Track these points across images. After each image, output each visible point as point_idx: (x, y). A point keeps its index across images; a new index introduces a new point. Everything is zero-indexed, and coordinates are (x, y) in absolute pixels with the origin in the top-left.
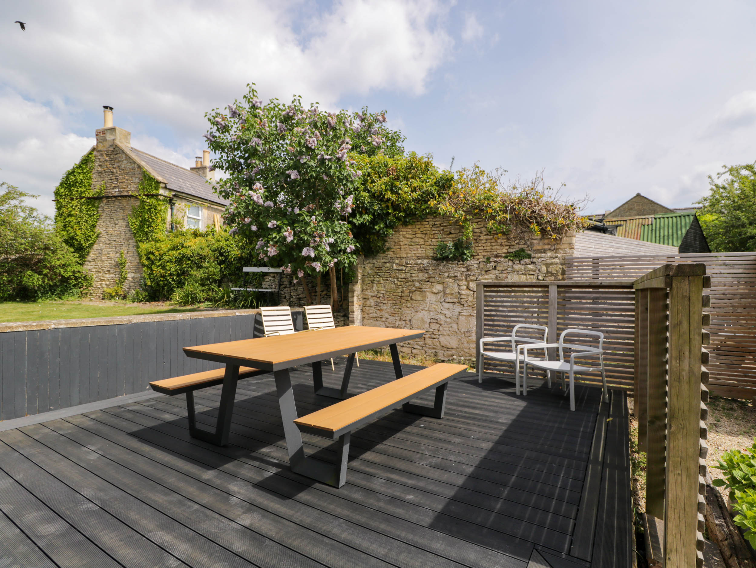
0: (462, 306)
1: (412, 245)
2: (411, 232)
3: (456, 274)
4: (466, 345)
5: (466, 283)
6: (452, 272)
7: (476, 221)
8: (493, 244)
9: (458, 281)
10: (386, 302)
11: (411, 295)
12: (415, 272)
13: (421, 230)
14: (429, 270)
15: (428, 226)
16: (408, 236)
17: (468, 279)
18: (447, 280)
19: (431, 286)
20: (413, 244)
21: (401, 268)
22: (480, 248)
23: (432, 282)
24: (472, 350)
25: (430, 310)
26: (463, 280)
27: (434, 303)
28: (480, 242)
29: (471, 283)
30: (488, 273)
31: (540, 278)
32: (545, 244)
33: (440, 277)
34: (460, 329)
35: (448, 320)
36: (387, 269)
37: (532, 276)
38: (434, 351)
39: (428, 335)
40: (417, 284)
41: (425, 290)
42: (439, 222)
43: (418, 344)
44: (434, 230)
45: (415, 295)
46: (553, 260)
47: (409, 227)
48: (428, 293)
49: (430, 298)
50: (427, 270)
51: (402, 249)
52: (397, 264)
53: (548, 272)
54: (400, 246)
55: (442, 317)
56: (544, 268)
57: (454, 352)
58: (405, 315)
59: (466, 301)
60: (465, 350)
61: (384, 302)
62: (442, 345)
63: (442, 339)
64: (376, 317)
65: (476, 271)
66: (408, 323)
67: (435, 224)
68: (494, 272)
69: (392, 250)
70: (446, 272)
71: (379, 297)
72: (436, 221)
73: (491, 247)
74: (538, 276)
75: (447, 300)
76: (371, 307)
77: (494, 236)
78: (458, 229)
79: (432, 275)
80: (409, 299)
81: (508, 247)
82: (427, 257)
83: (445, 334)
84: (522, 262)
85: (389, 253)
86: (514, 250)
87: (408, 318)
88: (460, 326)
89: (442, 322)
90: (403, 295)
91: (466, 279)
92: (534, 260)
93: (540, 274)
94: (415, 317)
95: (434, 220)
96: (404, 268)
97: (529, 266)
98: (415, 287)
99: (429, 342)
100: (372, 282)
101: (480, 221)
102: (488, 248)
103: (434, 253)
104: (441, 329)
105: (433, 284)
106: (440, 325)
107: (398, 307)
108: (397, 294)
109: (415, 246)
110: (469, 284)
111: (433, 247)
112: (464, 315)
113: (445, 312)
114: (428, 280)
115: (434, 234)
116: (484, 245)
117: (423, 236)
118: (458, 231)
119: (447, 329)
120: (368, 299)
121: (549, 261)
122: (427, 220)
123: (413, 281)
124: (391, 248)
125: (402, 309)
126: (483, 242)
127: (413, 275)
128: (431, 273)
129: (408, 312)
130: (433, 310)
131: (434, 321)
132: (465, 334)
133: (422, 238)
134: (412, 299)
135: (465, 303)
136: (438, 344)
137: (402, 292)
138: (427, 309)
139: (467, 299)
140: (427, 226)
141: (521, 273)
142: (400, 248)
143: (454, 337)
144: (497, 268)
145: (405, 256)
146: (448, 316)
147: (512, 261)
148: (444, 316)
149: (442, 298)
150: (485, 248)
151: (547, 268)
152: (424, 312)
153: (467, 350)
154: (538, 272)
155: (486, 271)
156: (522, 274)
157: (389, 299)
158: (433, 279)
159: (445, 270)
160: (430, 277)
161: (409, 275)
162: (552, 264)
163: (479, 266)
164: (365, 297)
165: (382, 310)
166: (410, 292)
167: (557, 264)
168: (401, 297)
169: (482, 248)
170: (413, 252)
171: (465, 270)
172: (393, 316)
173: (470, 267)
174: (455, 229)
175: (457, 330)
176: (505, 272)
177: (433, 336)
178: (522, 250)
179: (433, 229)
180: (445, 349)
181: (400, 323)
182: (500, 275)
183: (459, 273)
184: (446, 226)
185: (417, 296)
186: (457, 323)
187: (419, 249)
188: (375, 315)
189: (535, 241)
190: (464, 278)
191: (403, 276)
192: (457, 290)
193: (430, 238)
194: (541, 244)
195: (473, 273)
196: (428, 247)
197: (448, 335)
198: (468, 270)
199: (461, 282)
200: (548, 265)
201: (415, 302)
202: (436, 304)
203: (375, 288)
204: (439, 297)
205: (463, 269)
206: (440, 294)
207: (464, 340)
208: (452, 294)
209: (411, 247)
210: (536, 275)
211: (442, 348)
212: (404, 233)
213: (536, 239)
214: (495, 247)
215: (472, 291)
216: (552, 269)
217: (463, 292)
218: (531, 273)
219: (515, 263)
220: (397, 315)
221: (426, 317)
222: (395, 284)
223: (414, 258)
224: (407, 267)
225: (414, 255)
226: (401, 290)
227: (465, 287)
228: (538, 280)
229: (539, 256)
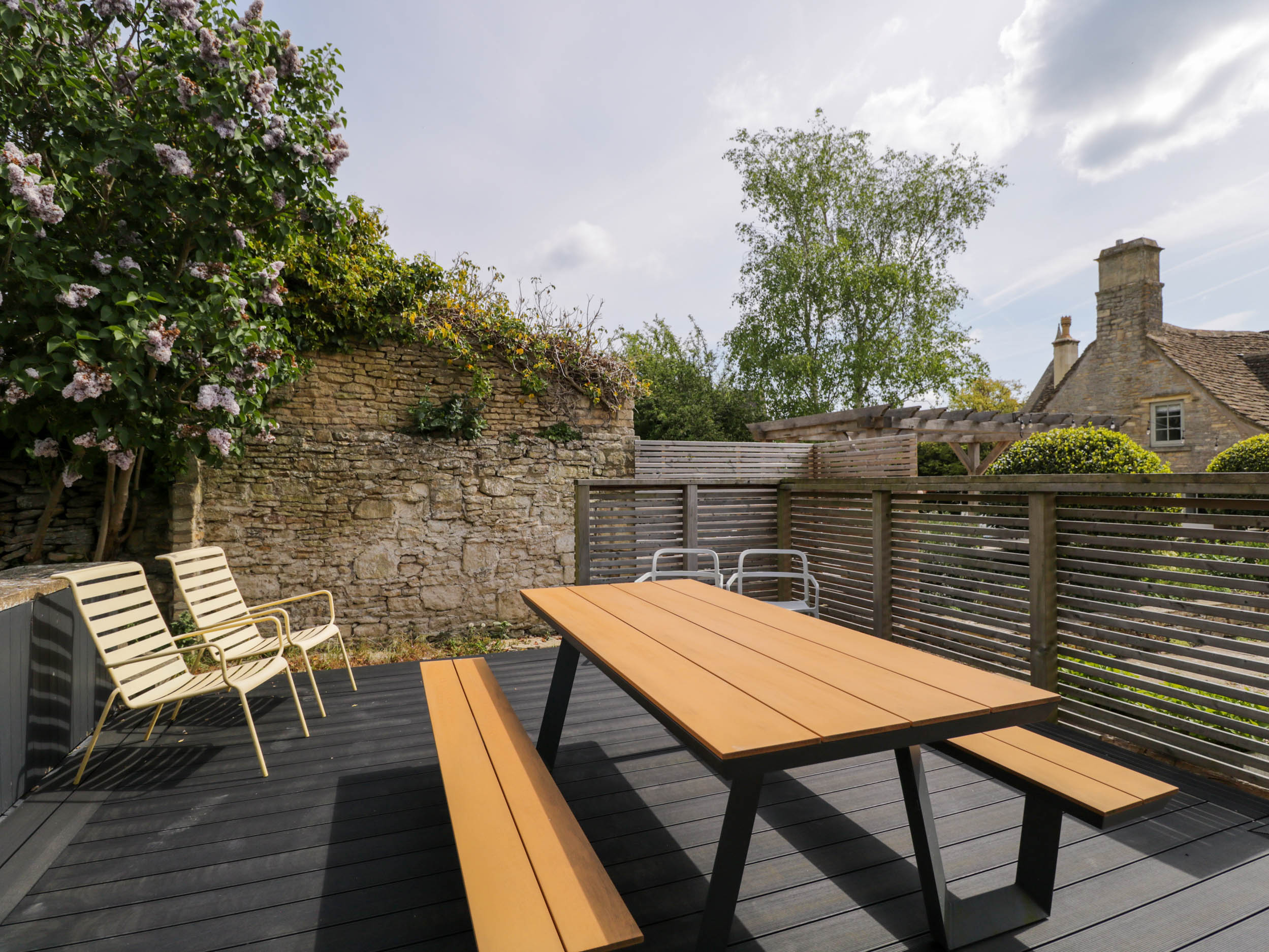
0: (468, 525)
1: (343, 399)
2: (342, 370)
3: (456, 463)
4: (477, 598)
5: (477, 481)
6: (448, 460)
7: (486, 365)
8: (517, 411)
9: (460, 478)
10: (282, 526)
11: (352, 508)
12: (362, 457)
13: (368, 367)
14: (396, 453)
15: (384, 362)
16: (332, 377)
17: (481, 474)
18: (440, 475)
19: (404, 489)
20: (346, 395)
21: (322, 448)
22: (494, 416)
23: (404, 480)
24: (488, 605)
25: (401, 536)
26: (470, 474)
27: (410, 522)
28: (493, 404)
29: (486, 481)
30: (515, 462)
31: (598, 472)
32: (594, 418)
33: (423, 470)
34: (466, 569)
35: (441, 554)
36: (282, 449)
37: (586, 469)
38: (406, 621)
39: (395, 591)
40: (369, 485)
41: (390, 496)
42: (412, 358)
43: (369, 614)
44: (399, 372)
45: (365, 509)
46: (615, 445)
47: (338, 358)
48: (395, 502)
49: (401, 511)
50: (390, 454)
51: (317, 406)
52: (310, 439)
53: (607, 463)
54: (312, 396)
55: (429, 551)
56: (602, 457)
57: (452, 616)
58: (336, 554)
59: (479, 516)
60: (474, 608)
61: (274, 527)
62: (426, 606)
63: (426, 594)
64: (250, 566)
65: (494, 459)
66: (347, 570)
67: (400, 360)
68: (525, 460)
69: (290, 405)
70: (434, 459)
71: (262, 516)
72: (405, 354)
73: (512, 416)
74: (594, 469)
75: (438, 516)
76: (234, 541)
77: (516, 396)
78: (450, 375)
79: (404, 465)
80: (349, 516)
81: (538, 419)
82: (383, 428)
83: (435, 583)
84: (570, 445)
85: (279, 410)
86: (551, 424)
87: (346, 560)
88: (466, 562)
89: (429, 561)
90: (331, 508)
91: (477, 473)
92: (588, 443)
93: (597, 466)
94: (366, 556)
95: (401, 351)
96: (332, 448)
97: (579, 452)
98: (364, 491)
99: (396, 604)
100: (238, 480)
101: (492, 367)
102: (507, 417)
103: (398, 420)
104: (425, 574)
105: (407, 483)
106: (424, 566)
107: (318, 536)
108: (316, 507)
109: (351, 402)
110: (482, 483)
111: (396, 406)
112: (474, 543)
113: (435, 540)
114: (395, 474)
115: (399, 380)
116: (500, 411)
117: (372, 382)
118: (452, 380)
119: (439, 573)
120: (224, 522)
121: (609, 446)
122: (383, 349)
123: (357, 478)
124: (286, 402)
125: (330, 541)
126: (499, 405)
127: (359, 464)
128: (402, 460)
129: (345, 545)
130: (408, 536)
131: (409, 559)
132: (476, 578)
133: (368, 385)
134: (355, 517)
135: (477, 518)
136: (417, 606)
137: (327, 502)
138: (393, 536)
139: (480, 512)
140: (381, 362)
141: (569, 463)
142: (313, 404)
143: (452, 588)
144: (532, 454)
145: (326, 420)
146: (441, 548)
147: (553, 442)
148: (431, 548)
149: (427, 511)
150: (502, 416)
151: (606, 455)
152: (385, 542)
153: (477, 609)
154: (594, 462)
155: (511, 459)
156: (571, 465)
157: (289, 521)
158: (408, 473)
159: (433, 454)
160: (398, 470)
161: (346, 464)
162: (612, 450)
163: (499, 450)
164: (213, 517)
165: (269, 547)
166: (350, 502)
167: (619, 450)
168: (325, 513)
169: (498, 417)
170: (347, 414)
171: (473, 455)
172: (304, 558)
173: (483, 451)
174: (444, 375)
175: (459, 573)
176: (543, 461)
177: (406, 591)
178: (563, 425)
179: (396, 369)
180: (432, 614)
181: (322, 572)
182: (537, 467)
183: (462, 461)
184: (425, 367)
185: (371, 510)
186: (462, 560)
187: (363, 409)
188: (246, 560)
189: (581, 412)
190: (472, 471)
191: (331, 465)
192: (459, 494)
193: (388, 386)
194: (589, 417)
195: (489, 462)
196: (385, 407)
197: (441, 584)
198: (479, 456)
199: (467, 480)
200: (607, 452)
201: (363, 522)
202: (415, 523)
203: (247, 493)
204: (420, 510)
205: (468, 455)
206: (421, 504)
207: (474, 591)
208: (448, 503)
209: (340, 402)
210: (591, 468)
211: (425, 613)
212: (323, 370)
213: (581, 409)
214: (519, 416)
215: (488, 495)
216: (614, 457)
217: (473, 499)
218: (584, 463)
219: (559, 445)
220: (314, 555)
221: (391, 551)
222: (307, 484)
223: (349, 426)
224: (338, 446)
225: (348, 420)
226: (325, 497)
227: (475, 489)
228: (594, 474)
229: (591, 437)
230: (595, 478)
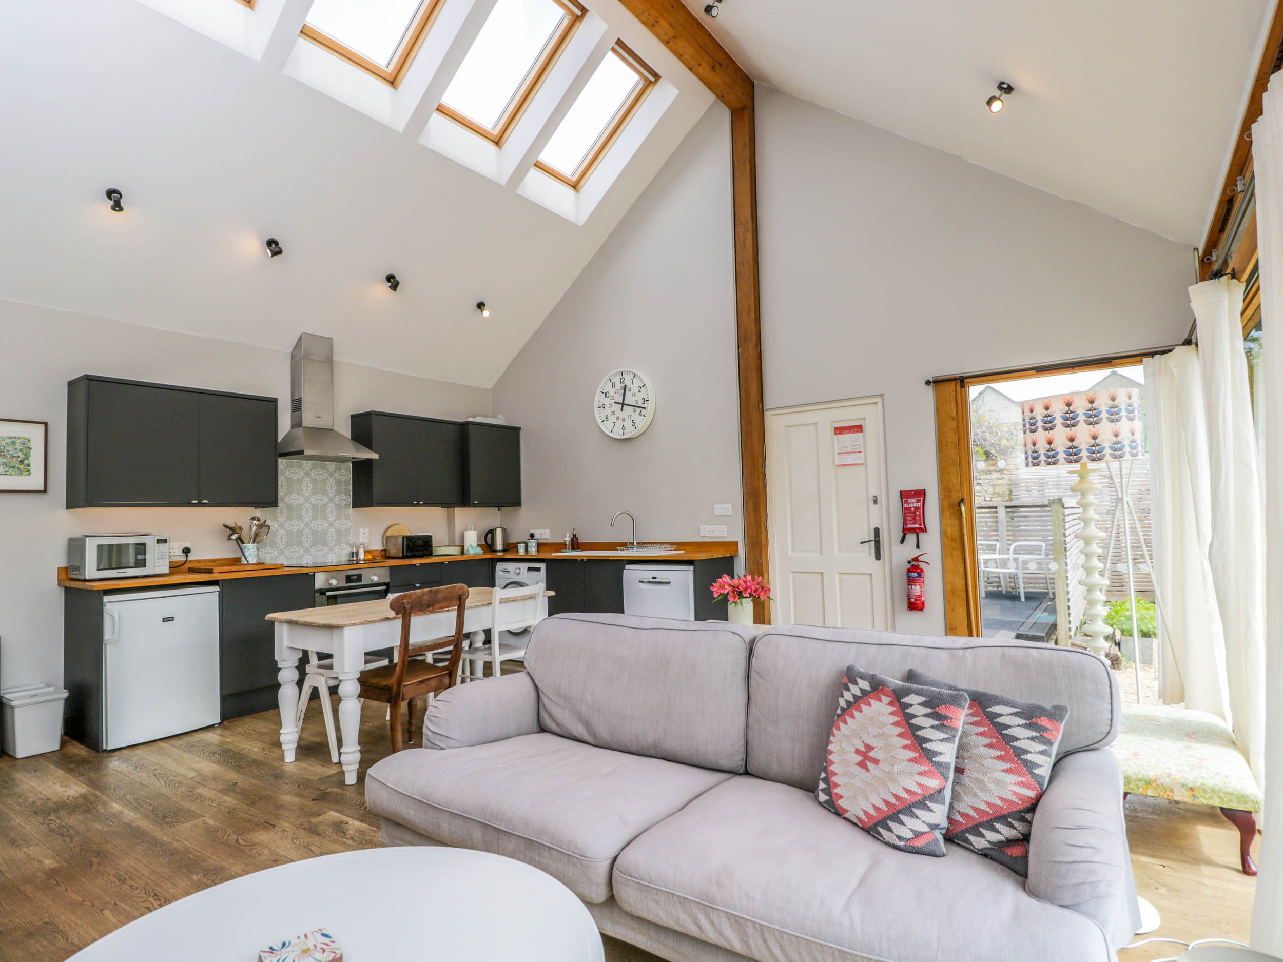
31: (988, 499)
32: (990, 466)
37: (979, 498)
46: (1000, 481)
53: (994, 493)
56: (991, 489)
74: (985, 497)
92: (980, 482)
93: (987, 495)
121: (995, 482)
151: (994, 489)
162: (998, 485)
167: (1003, 485)
200: (994, 486)
210: (983, 497)
216: (999, 490)
228: (985, 500)
229: (982, 478)
230: (986, 502)
